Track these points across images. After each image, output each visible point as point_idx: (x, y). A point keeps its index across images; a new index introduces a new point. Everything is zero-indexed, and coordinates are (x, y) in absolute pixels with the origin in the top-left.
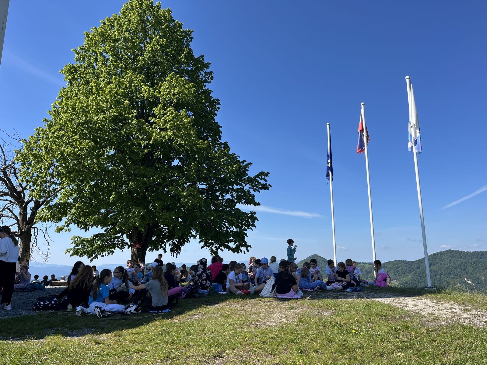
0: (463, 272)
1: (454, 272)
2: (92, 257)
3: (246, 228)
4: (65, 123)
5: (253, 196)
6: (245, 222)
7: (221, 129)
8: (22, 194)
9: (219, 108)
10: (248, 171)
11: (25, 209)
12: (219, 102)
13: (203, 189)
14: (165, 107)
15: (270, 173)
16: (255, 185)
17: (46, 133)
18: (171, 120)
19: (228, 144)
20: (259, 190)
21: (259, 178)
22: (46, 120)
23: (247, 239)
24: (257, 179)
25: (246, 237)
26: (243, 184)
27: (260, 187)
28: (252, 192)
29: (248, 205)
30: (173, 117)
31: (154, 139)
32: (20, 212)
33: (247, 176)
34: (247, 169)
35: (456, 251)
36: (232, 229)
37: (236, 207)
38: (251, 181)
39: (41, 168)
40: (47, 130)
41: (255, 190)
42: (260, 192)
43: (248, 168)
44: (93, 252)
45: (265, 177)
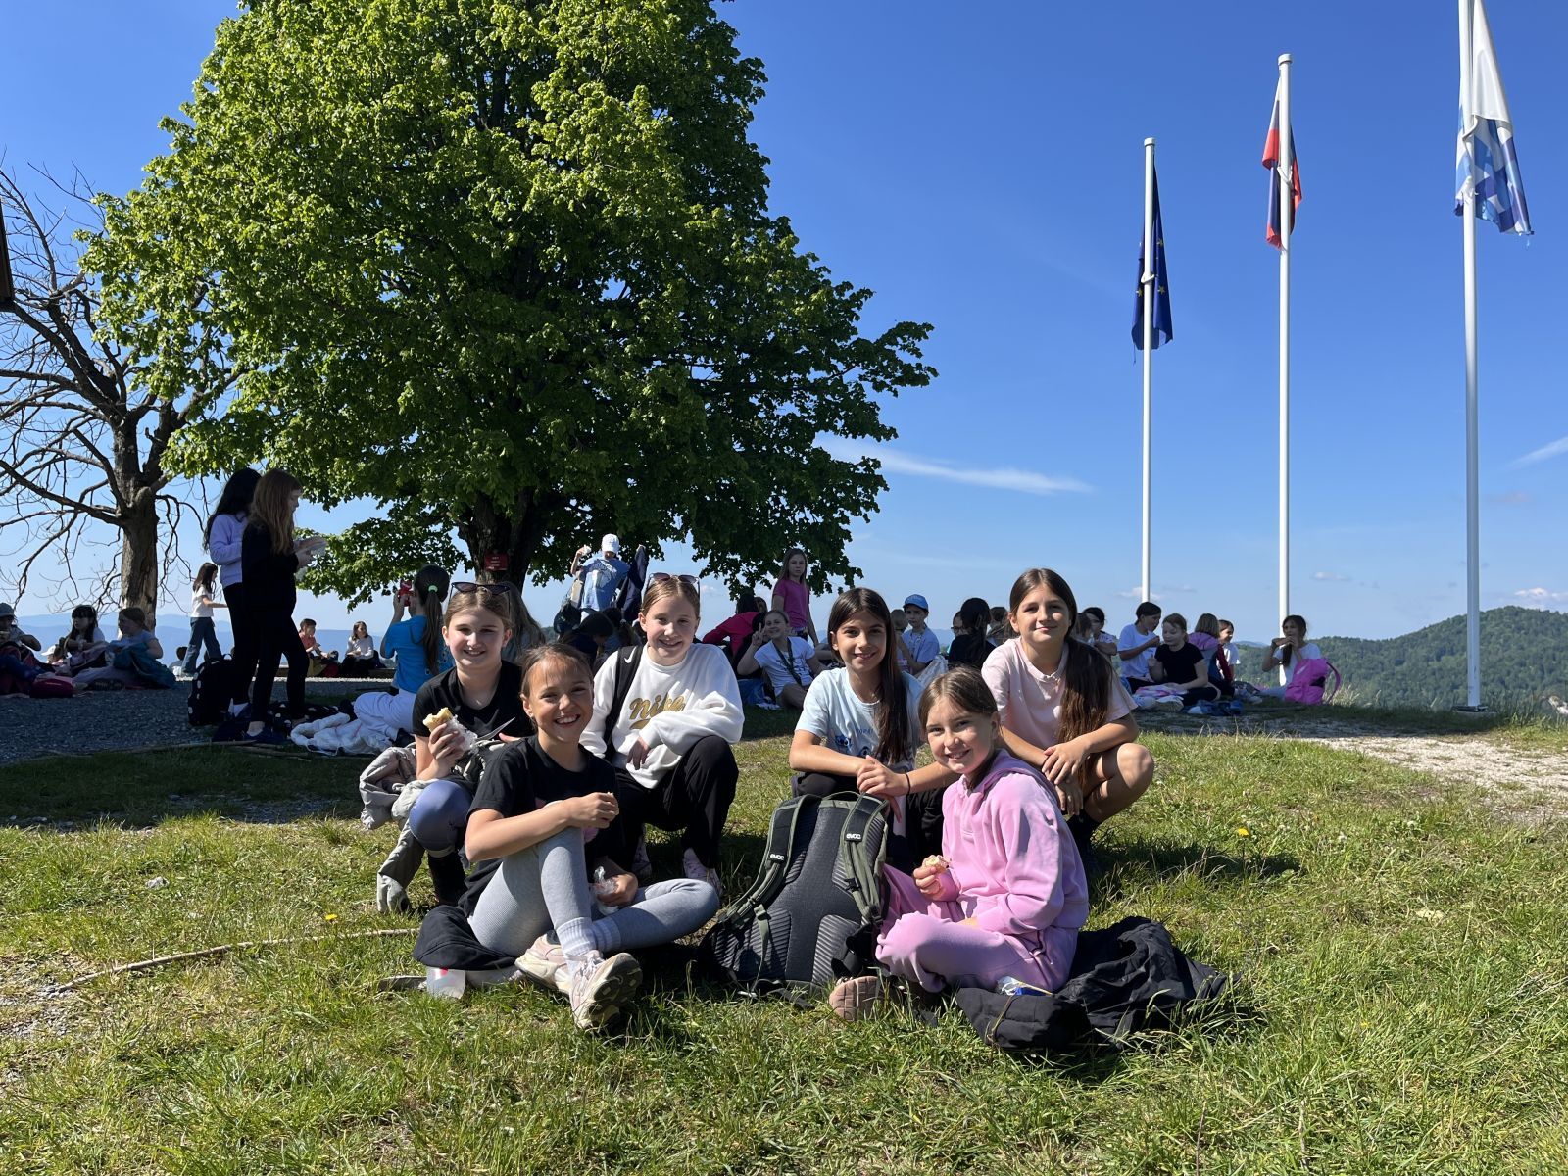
0: (1548, 678)
1: (1516, 676)
2: (353, 597)
3: (847, 513)
4: (235, 136)
5: (872, 409)
6: (843, 494)
7: (766, 169)
8: (117, 386)
9: (760, 93)
10: (858, 318)
11: (128, 435)
12: (761, 69)
13: (704, 382)
14: (571, 78)
15: (932, 328)
16: (882, 370)
17: (173, 172)
18: (594, 130)
19: (790, 224)
20: (894, 387)
21: (896, 344)
22: (168, 123)
23: (848, 549)
24: (887, 347)
25: (845, 542)
26: (841, 367)
27: (898, 374)
28: (871, 395)
29: (854, 437)
30: (600, 116)
31: (539, 194)
32: (116, 446)
33: (854, 338)
34: (854, 313)
35: (1529, 611)
36: (799, 516)
37: (815, 444)
38: (867, 353)
39: (165, 290)
40: (177, 161)
41: (878, 387)
42: (895, 394)
43: (859, 308)
44: (355, 579)
45: (916, 341)
